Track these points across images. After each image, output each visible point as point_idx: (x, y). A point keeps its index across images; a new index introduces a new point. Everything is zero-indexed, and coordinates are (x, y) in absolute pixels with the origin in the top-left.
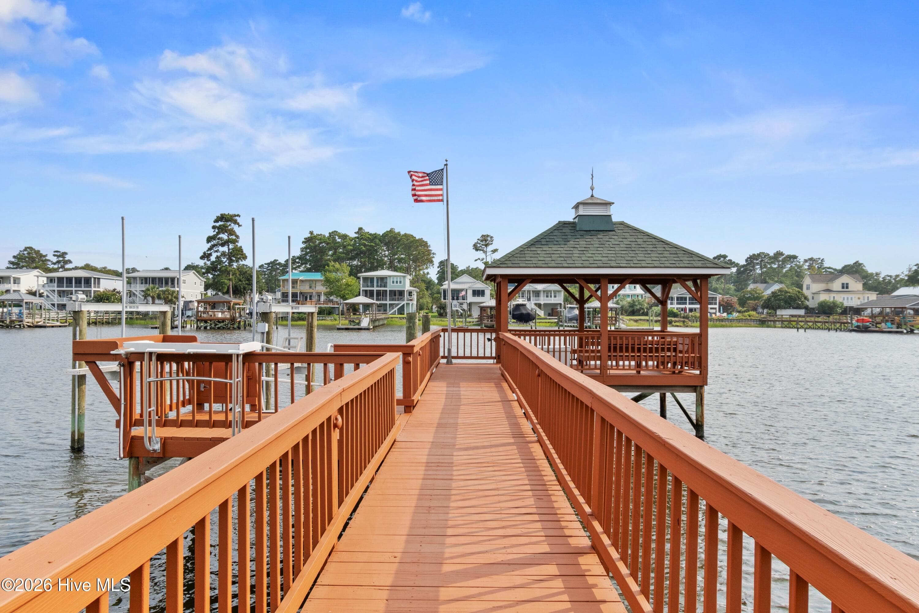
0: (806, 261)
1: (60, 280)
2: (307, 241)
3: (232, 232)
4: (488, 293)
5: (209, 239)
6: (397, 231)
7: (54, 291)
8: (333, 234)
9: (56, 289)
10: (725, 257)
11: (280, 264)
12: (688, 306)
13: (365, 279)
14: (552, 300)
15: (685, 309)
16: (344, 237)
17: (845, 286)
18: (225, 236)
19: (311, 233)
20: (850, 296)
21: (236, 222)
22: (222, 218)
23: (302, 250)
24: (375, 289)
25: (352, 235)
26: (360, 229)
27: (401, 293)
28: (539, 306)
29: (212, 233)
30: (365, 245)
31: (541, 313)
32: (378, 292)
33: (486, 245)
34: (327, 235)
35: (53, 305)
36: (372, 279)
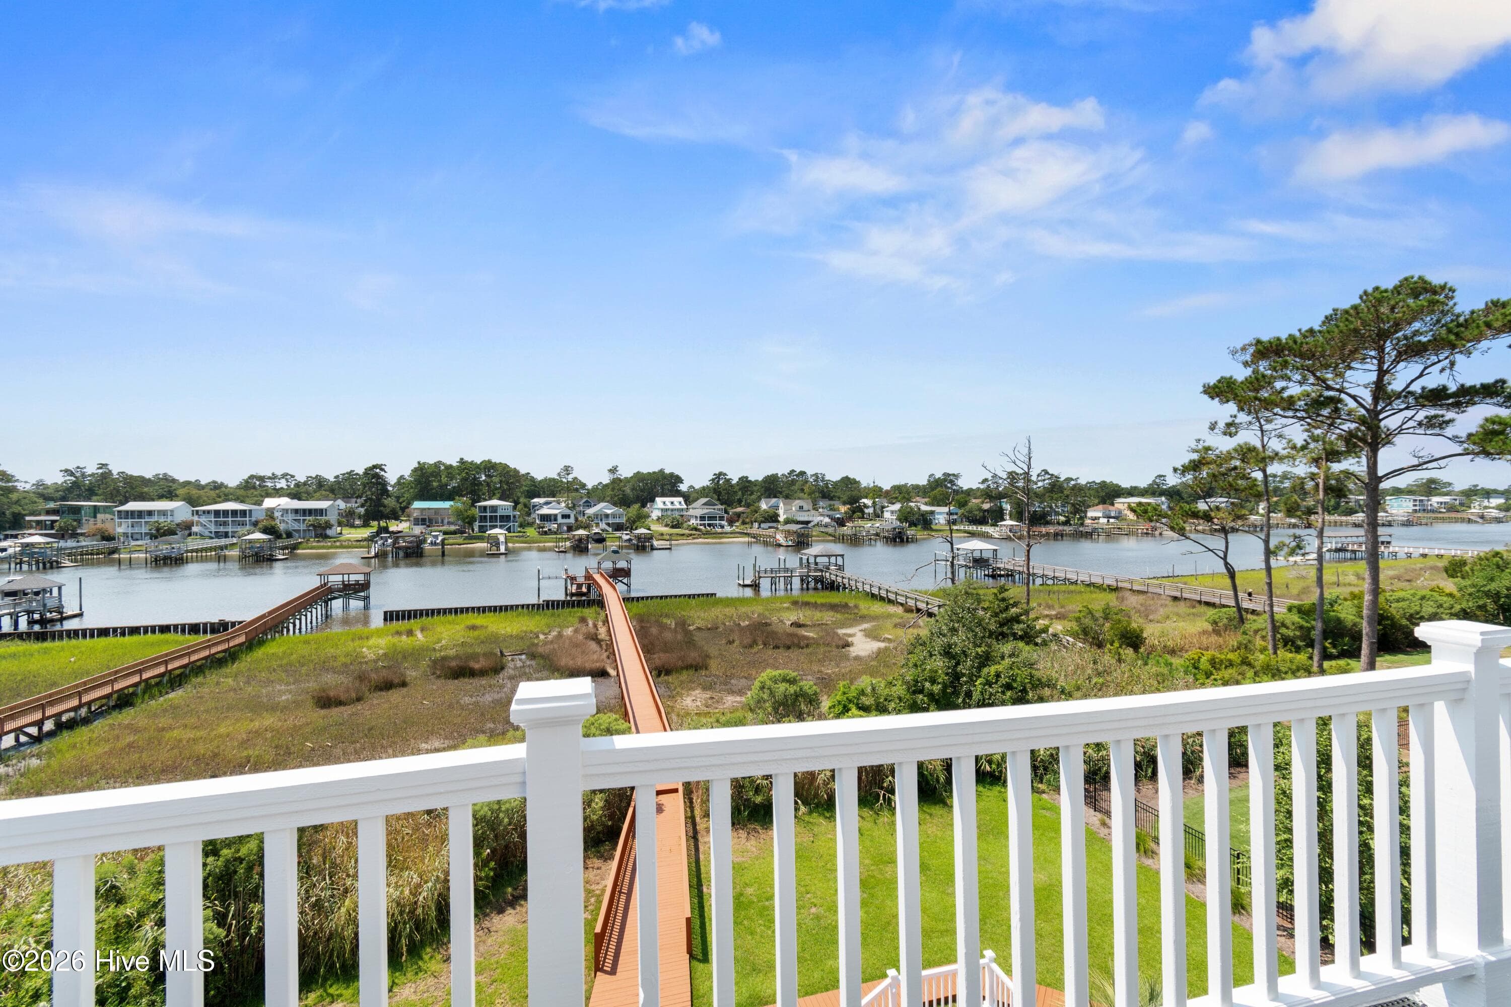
0: (812, 476)
1: (217, 513)
2: (415, 470)
3: (379, 477)
4: (572, 516)
6: (493, 461)
7: (211, 521)
8: (438, 464)
9: (213, 519)
10: (747, 477)
11: (357, 474)
12: (707, 522)
13: (480, 507)
14: (617, 521)
15: (704, 525)
16: (449, 467)
17: (801, 508)
19: (419, 463)
20: (804, 513)
22: (374, 467)
24: (488, 514)
25: (455, 464)
26: (462, 459)
27: (508, 517)
28: (608, 524)
30: (467, 474)
31: (610, 529)
32: (491, 517)
33: (568, 474)
34: (432, 464)
35: (211, 532)
36: (485, 508)
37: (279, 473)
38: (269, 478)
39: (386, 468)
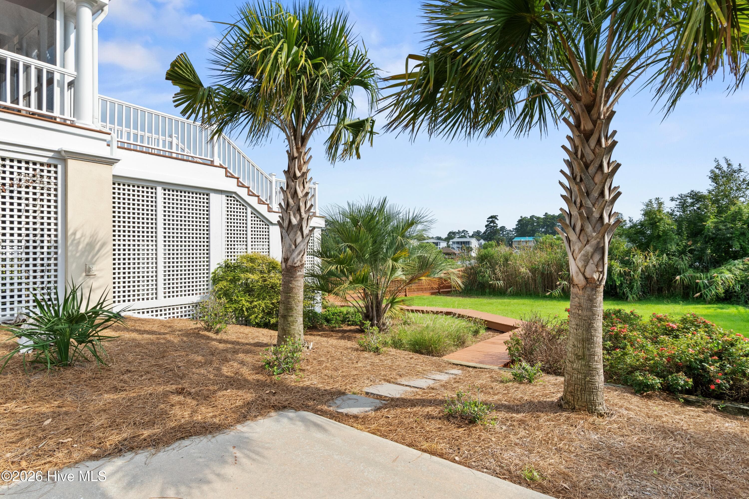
2: (519, 221)
3: (494, 222)
5: (486, 226)
8: (532, 217)
16: (538, 218)
18: (492, 224)
19: (521, 217)
21: (496, 219)
22: (491, 217)
23: (517, 225)
25: (542, 217)
26: (546, 213)
29: (487, 223)
30: (549, 222)
34: (529, 218)
37: (461, 230)
38: (457, 233)
39: (498, 217)
